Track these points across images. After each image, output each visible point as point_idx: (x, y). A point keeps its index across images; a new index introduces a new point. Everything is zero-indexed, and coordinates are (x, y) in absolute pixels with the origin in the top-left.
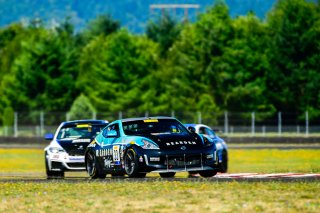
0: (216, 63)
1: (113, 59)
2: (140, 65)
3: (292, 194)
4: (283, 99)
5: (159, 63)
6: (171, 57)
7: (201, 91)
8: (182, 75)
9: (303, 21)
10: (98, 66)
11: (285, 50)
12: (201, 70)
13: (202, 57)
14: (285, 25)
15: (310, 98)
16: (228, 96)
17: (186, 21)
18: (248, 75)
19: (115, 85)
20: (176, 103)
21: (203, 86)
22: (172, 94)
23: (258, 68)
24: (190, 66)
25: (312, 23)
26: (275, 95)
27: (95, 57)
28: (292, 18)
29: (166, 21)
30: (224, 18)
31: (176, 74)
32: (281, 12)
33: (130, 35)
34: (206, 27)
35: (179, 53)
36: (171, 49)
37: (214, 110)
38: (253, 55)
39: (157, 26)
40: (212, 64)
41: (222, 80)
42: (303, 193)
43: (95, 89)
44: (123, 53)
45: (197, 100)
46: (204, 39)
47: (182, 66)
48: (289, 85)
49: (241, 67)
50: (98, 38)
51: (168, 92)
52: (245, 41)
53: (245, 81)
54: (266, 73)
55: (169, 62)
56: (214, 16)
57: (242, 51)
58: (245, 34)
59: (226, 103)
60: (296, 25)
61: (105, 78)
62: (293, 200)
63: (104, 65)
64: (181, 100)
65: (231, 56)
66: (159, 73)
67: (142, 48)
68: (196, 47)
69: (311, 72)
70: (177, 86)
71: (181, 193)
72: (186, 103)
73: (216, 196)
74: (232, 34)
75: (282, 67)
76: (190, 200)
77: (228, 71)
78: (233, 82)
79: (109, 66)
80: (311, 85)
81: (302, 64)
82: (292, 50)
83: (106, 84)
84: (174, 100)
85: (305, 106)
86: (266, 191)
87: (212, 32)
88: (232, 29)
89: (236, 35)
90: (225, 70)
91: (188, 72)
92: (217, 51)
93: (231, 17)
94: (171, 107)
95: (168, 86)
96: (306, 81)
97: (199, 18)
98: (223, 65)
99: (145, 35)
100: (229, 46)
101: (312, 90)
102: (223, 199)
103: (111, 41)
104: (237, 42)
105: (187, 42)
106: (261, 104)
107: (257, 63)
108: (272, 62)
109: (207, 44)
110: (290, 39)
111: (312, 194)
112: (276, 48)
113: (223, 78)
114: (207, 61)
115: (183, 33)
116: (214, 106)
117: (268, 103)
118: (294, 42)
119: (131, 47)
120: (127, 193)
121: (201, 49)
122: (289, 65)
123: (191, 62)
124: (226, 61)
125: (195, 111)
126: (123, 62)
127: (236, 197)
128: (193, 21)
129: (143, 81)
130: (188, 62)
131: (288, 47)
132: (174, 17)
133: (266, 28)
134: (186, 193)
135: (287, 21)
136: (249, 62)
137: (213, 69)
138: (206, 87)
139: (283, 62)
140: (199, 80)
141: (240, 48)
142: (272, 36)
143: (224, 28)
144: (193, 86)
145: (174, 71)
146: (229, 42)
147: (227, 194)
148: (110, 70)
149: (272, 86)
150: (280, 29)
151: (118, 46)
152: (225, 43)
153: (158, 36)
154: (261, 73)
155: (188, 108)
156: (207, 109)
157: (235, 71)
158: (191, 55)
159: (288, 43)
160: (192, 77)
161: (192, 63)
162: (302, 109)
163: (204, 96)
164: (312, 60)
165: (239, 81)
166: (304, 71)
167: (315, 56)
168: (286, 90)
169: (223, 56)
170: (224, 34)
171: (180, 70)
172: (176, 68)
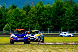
0: (40, 16)
3: (58, 48)
4: (56, 25)
5: (26, 16)
7: (36, 23)
8: (31, 19)
10: (11, 17)
11: (57, 13)
12: (36, 17)
13: (36, 14)
14: (56, 7)
15: (62, 24)
16: (43, 24)
17: (33, 6)
18: (48, 19)
20: (30, 25)
21: (37, 21)
22: (29, 23)
23: (50, 17)
24: (33, 17)
26: (54, 24)
27: (10, 14)
29: (28, 5)
30: (42, 5)
31: (30, 19)
32: (55, 4)
33: (19, 9)
34: (38, 7)
36: (29, 13)
37: (39, 27)
38: (49, 14)
42: (60, 47)
43: (10, 22)
45: (35, 25)
46: (37, 10)
47: (32, 16)
48: (58, 21)
49: (46, 17)
50: (11, 10)
51: (28, 23)
52: (47, 10)
53: (47, 20)
54: (52, 18)
55: (28, 16)
56: (39, 5)
57: (46, 13)
58: (47, 9)
59: (42, 26)
60: (59, 7)
61: (13, 19)
64: (31, 25)
65: (43, 14)
66: (26, 18)
67: (22, 12)
68: (35, 12)
69: (63, 18)
70: (30, 21)
74: (44, 9)
75: (56, 17)
76: (33, 49)
77: (43, 18)
79: (14, 16)
81: (61, 16)
82: (58, 13)
84: (29, 25)
86: (51, 47)
88: (44, 7)
90: (42, 17)
91: (33, 18)
92: (40, 13)
93: (43, 5)
94: (29, 26)
95: (28, 22)
96: (62, 20)
97: (36, 5)
98: (41, 16)
100: (43, 12)
101: (63, 22)
102: (41, 49)
103: (14, 10)
104: (45, 11)
105: (33, 11)
106: (51, 26)
108: (53, 15)
109: (38, 11)
111: (63, 48)
112: (54, 12)
113: (41, 19)
114: (38, 15)
115: (32, 8)
118: (59, 11)
119: (19, 12)
120: (18, 47)
122: (58, 16)
123: (34, 16)
124: (42, 15)
125: (35, 27)
126: (17, 16)
127: (44, 48)
128: (34, 6)
129: (22, 20)
130: (33, 16)
132: (30, 5)
133: (52, 7)
134: (32, 47)
135: (57, 6)
136: (48, 16)
137: (39, 17)
138: (37, 22)
140: (36, 20)
141: (46, 12)
142: (53, 9)
143: (42, 7)
144: (34, 22)
146: (43, 11)
149: (53, 21)
150: (55, 8)
151: (16, 12)
153: (26, 9)
155: (33, 27)
157: (44, 18)
158: (34, 14)
159: (57, 11)
160: (34, 19)
162: (61, 27)
163: (37, 24)
164: (63, 15)
165: (45, 20)
166: (61, 18)
167: (64, 14)
168: (57, 23)
169: (42, 14)
170: (42, 9)
171: (31, 17)
172: (30, 17)
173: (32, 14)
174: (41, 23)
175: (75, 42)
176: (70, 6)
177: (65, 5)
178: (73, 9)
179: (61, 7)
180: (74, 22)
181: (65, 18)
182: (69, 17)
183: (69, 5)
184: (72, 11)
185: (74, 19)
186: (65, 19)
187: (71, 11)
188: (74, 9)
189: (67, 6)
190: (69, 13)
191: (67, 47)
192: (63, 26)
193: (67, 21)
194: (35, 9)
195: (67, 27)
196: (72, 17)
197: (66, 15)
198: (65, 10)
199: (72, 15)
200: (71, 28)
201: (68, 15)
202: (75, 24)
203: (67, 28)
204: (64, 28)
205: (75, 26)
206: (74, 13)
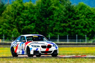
0: (18, 18)
3: (44, 62)
4: (41, 30)
6: (3, 16)
7: (14, 27)
8: (7, 22)
9: (48, 4)
11: (42, 14)
12: (13, 20)
13: (14, 16)
14: (42, 5)
15: (50, 30)
16: (22, 29)
17: (8, 4)
18: (29, 22)
21: (14, 26)
22: (3, 29)
23: (33, 20)
24: (9, 19)
25: (51, 4)
26: (38, 29)
29: (1, 3)
30: (21, 3)
31: (5, 22)
32: (40, 1)
34: (15, 6)
35: (6, 14)
36: (3, 13)
37: (18, 34)
38: (31, 15)
40: (17, 18)
41: (20, 24)
45: (12, 31)
46: (14, 10)
47: (7, 19)
48: (43, 25)
49: (27, 19)
51: (2, 28)
52: (28, 10)
53: (28, 24)
54: (35, 22)
55: (2, 18)
56: (17, 2)
57: (27, 14)
58: (28, 8)
59: (22, 31)
60: (46, 5)
64: (7, 31)
65: (23, 16)
68: (11, 13)
69: (51, 21)
70: (5, 26)
74: (24, 8)
75: (41, 20)
77: (23, 21)
78: (24, 24)
80: (50, 26)
81: (48, 18)
82: (44, 13)
84: (4, 30)
85: (48, 33)
86: (35, 61)
87: (17, 7)
88: (24, 6)
89: (25, 8)
90: (21, 20)
91: (9, 21)
92: (18, 14)
94: (3, 33)
95: (2, 26)
96: (49, 24)
97: (13, 3)
98: (21, 19)
100: (23, 12)
101: (51, 27)
104: (26, 11)
105: (9, 11)
106: (34, 32)
107: (32, 18)
108: (37, 17)
109: (15, 11)
110: (43, 10)
112: (39, 13)
113: (21, 23)
114: (15, 17)
115: (7, 8)
116: (18, 32)
117: (36, 32)
118: (45, 11)
121: (13, 13)
122: (43, 19)
123: (10, 18)
124: (22, 17)
125: (11, 34)
128: (11, 4)
130: (9, 18)
131: (43, 13)
132: (4, 2)
133: (36, 6)
134: (8, 62)
135: (43, 4)
136: (30, 18)
137: (17, 20)
138: (15, 26)
139: (41, 18)
140: (13, 24)
141: (27, 13)
142: (37, 9)
143: (21, 6)
144: (10, 26)
145: (4, 21)
146: (23, 11)
147: (22, 62)
149: (37, 26)
150: (40, 7)
152: (21, 11)
154: (34, 22)
155: (9, 33)
157: (25, 21)
158: (10, 15)
159: (43, 11)
160: (10, 22)
162: (48, 34)
163: (14, 29)
164: (51, 17)
165: (26, 24)
166: (48, 21)
167: (52, 16)
168: (42, 27)
169: (21, 16)
170: (21, 8)
171: (7, 20)
173: (8, 16)
174: (21, 28)
175: (68, 55)
176: (60, 5)
177: (54, 3)
178: (64, 9)
179: (49, 6)
180: (66, 27)
181: (53, 21)
182: (59, 19)
183: (59, 3)
184: (64, 11)
185: (66, 23)
186: (54, 22)
187: (62, 12)
188: (66, 8)
189: (57, 5)
190: (59, 14)
191: (57, 61)
192: (52, 32)
193: (57, 24)
194: (12, 9)
195: (57, 33)
196: (63, 20)
197: (55, 17)
198: (54, 9)
199: (63, 16)
200: (62, 35)
201: (58, 16)
202: (68, 29)
203: (57, 35)
204: (53, 35)
205: (68, 32)
206: (67, 14)
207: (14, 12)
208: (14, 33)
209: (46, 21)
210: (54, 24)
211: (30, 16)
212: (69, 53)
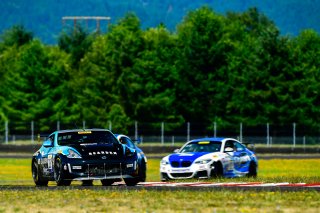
0: (126, 74)
1: (25, 69)
2: (52, 75)
3: (200, 202)
4: (192, 110)
5: (70, 74)
6: (82, 68)
7: (113, 101)
8: (93, 85)
9: (212, 33)
10: (11, 76)
11: (194, 61)
12: (112, 80)
13: (113, 68)
14: (194, 38)
15: (218, 109)
16: (138, 105)
17: (99, 33)
18: (158, 85)
19: (28, 95)
20: (88, 113)
21: (113, 96)
22: (83, 104)
23: (168, 79)
24: (101, 77)
25: (221, 35)
26: (184, 105)
27: (8, 67)
28: (201, 30)
29: (79, 32)
30: (135, 30)
31: (87, 85)
32: (190, 24)
33: (42, 46)
34: (118, 39)
35: (90, 63)
36: (82, 60)
37: (124, 119)
38: (163, 66)
39: (69, 36)
40: (123, 75)
41: (132, 91)
42: (211, 202)
43: (8, 99)
44: (35, 64)
45: (108, 111)
46: (115, 51)
47: (94, 76)
48: (198, 96)
49: (150, 77)
50: (11, 49)
51: (79, 102)
52: (155, 52)
53: (155, 92)
54: (176, 84)
55: (81, 73)
56: (124, 28)
57: (152, 63)
58: (155, 46)
59: (136, 113)
60: (206, 37)
61: (18, 88)
62: (201, 208)
63: (17, 75)
64: (92, 111)
65: (141, 67)
66: (70, 84)
67: (54, 58)
68: (106, 58)
69: (220, 84)
70: (89, 97)
71: (91, 201)
72: (96, 113)
73: (126, 204)
74: (143, 45)
75: (191, 79)
76: (100, 208)
77: (139, 82)
78: (143, 93)
79: (22, 76)
80: (219, 96)
81: (210, 76)
82: (201, 61)
83: (19, 93)
84: (85, 110)
85: (213, 117)
86: (174, 200)
87: (123, 43)
88: (142, 40)
89: (147, 46)
90: (135, 81)
91: (99, 83)
92: (127, 63)
93: (141, 30)
94: (82, 116)
95: (79, 96)
96: (215, 93)
97: (110, 30)
98: (133, 76)
99: (57, 46)
100: (140, 57)
101: (220, 101)
102: (132, 208)
103: (24, 51)
104: (147, 53)
105: (99, 54)
106: (172, 114)
107: (167, 73)
108: (182, 73)
109: (118, 55)
110: (199, 51)
111: (219, 202)
112: (186, 59)
113: (134, 88)
114: (118, 72)
115: (94, 44)
116: (125, 115)
117: (177, 114)
118: (203, 53)
119: (43, 58)
120: (38, 201)
121: (112, 60)
122: (199, 76)
123: (102, 72)
124: (136, 72)
125: (106, 120)
126: (35, 73)
127: (145, 205)
128: (105, 33)
129: (55, 91)
130: (99, 73)
131: (198, 58)
132: (86, 28)
133: (176, 40)
134: (96, 201)
135: (197, 34)
136: (158, 73)
137: (124, 80)
138: (117, 97)
139: (192, 73)
140: (110, 91)
141: (151, 60)
142: (182, 47)
143: (134, 40)
144: (104, 97)
145: (86, 81)
146: (139, 53)
147: (137, 203)
148: (22, 80)
149: (181, 96)
150: (189, 42)
151: (30, 56)
152: (135, 54)
153: (70, 47)
154: (170, 85)
155: (98, 118)
156: (118, 118)
157: (145, 82)
158: (103, 65)
159: (197, 55)
160: (102, 87)
161: (103, 74)
162: (210, 119)
163: (115, 105)
164: (221, 71)
165: (149, 91)
166: (213, 82)
167: (224, 67)
168: (195, 101)
169: (134, 67)
170: (136, 46)
171: (92, 80)
172: (88, 78)
173: (96, 68)
174: (134, 104)
175: (269, 180)
176: (248, 36)
177: (230, 31)
178: (259, 48)
179: (216, 39)
180: (263, 100)
181: (226, 83)
182: (242, 78)
183: (245, 30)
184: (258, 54)
185: (263, 88)
186: (228, 86)
187: (253, 56)
188: (265, 46)
189: (237, 36)
190: (244, 62)
191: (236, 200)
192: (222, 114)
193: (238, 93)
194: (109, 47)
195: (236, 118)
196: (254, 80)
197: (232, 71)
198: (229, 49)
199: (255, 69)
200: (253, 123)
201: (239, 70)
202: (270, 107)
203: (237, 122)
204: (225, 124)
205: (268, 116)
206: (266, 63)
207: (113, 57)
208: (113, 117)
209: (208, 81)
210: (230, 91)
211: (159, 67)
212: (272, 175)
